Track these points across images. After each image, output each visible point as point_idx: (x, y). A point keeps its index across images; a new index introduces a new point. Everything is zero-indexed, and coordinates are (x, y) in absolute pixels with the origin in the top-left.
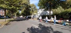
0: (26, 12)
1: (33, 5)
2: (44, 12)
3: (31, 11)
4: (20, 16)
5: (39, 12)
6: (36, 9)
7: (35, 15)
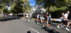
0: (17, 9)
1: (26, 1)
3: (23, 8)
5: (33, 10)
6: (30, 6)
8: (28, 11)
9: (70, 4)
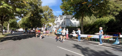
0: (33, 21)
1: (47, 8)
2: (66, 21)
3: (43, 20)
4: (19, 28)
5: (58, 21)
6: (53, 16)
7: (51, 26)
8: (51, 24)
9: (117, 11)
